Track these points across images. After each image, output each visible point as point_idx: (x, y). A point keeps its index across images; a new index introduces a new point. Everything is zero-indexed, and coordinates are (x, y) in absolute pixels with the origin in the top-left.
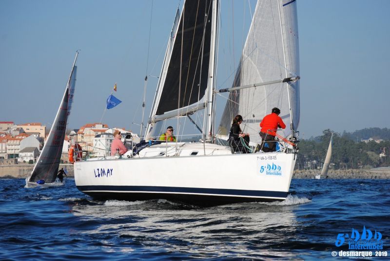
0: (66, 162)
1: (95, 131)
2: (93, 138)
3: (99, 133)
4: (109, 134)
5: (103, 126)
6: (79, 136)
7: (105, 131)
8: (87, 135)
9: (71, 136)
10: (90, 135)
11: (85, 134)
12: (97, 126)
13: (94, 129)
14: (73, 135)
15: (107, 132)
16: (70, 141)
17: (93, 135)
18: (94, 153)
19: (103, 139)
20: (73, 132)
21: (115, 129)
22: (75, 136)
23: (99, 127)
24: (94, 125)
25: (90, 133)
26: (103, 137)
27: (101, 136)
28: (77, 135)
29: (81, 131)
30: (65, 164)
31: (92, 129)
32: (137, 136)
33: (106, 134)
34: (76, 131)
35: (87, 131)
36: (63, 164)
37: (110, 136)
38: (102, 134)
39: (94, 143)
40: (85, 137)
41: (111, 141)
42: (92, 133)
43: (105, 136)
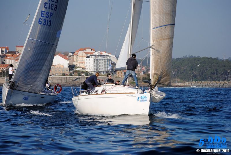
0: (67, 75)
1: (86, 53)
2: (85, 58)
3: (89, 55)
4: (95, 56)
5: (91, 50)
6: (75, 57)
7: (92, 53)
8: (80, 56)
9: (69, 56)
10: (83, 56)
11: (79, 55)
12: (87, 49)
13: (85, 52)
14: (70, 56)
15: (94, 54)
16: (69, 60)
17: (84, 56)
18: (86, 69)
19: (92, 59)
20: (70, 54)
21: (99, 52)
22: (72, 57)
23: (89, 50)
24: (85, 49)
25: (83, 55)
26: (92, 57)
27: (91, 57)
28: (73, 56)
29: (76, 53)
30: (66, 76)
31: (84, 52)
32: (115, 57)
33: (94, 55)
34: (73, 53)
35: (81, 53)
36: (65, 76)
37: (97, 57)
38: (91, 55)
39: (86, 61)
40: (79, 58)
41: (97, 60)
42: (84, 55)
43: (93, 57)
